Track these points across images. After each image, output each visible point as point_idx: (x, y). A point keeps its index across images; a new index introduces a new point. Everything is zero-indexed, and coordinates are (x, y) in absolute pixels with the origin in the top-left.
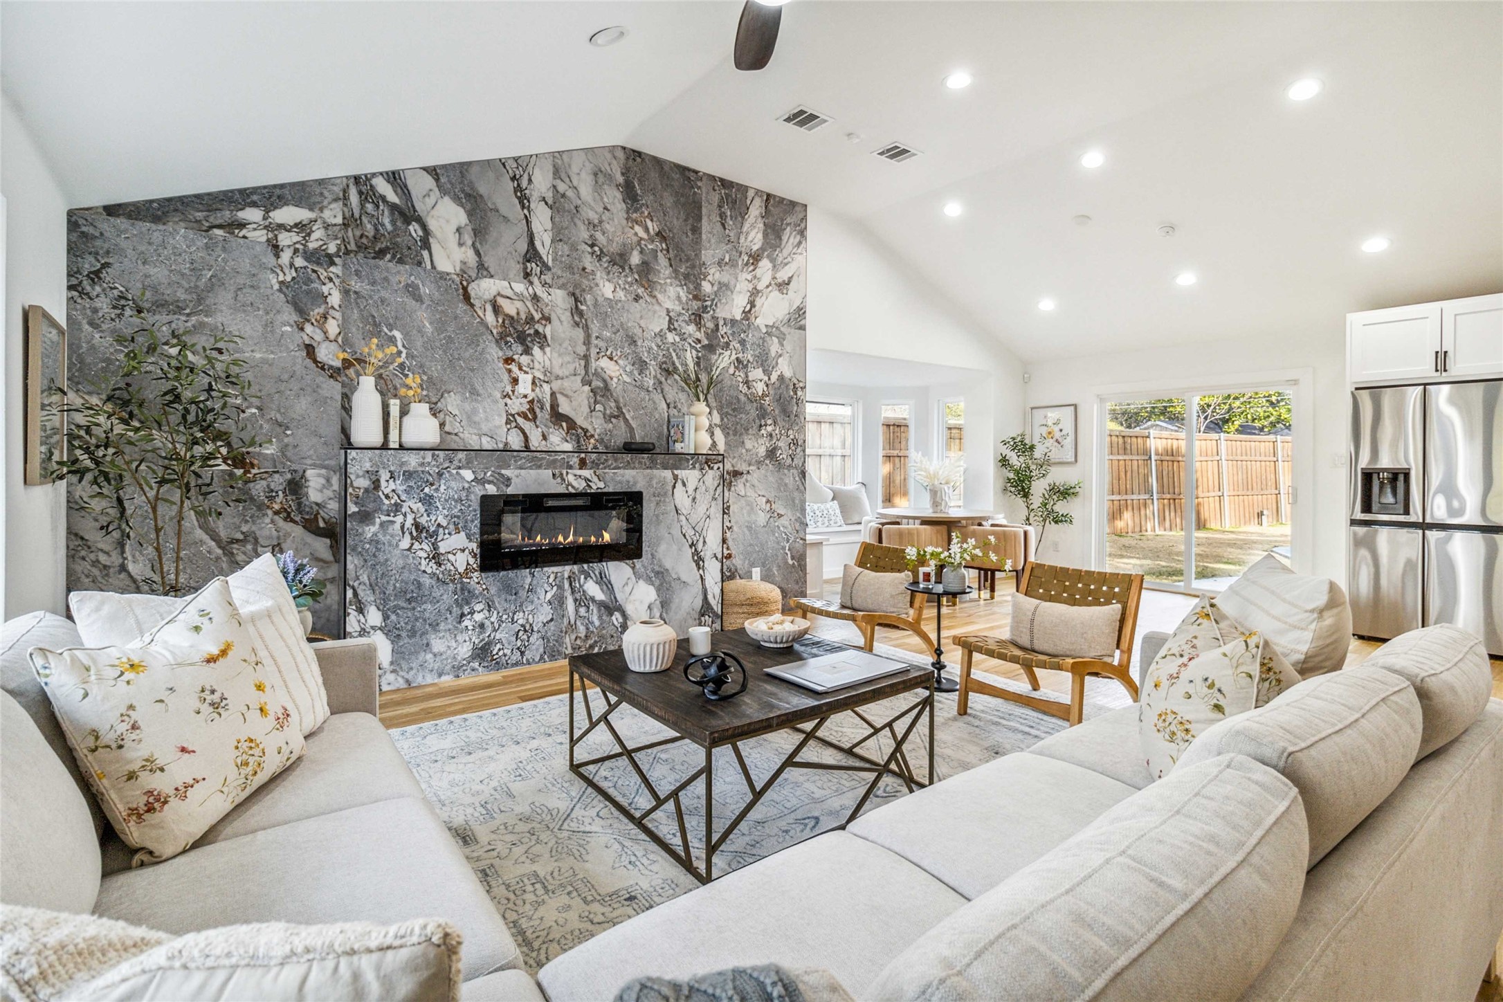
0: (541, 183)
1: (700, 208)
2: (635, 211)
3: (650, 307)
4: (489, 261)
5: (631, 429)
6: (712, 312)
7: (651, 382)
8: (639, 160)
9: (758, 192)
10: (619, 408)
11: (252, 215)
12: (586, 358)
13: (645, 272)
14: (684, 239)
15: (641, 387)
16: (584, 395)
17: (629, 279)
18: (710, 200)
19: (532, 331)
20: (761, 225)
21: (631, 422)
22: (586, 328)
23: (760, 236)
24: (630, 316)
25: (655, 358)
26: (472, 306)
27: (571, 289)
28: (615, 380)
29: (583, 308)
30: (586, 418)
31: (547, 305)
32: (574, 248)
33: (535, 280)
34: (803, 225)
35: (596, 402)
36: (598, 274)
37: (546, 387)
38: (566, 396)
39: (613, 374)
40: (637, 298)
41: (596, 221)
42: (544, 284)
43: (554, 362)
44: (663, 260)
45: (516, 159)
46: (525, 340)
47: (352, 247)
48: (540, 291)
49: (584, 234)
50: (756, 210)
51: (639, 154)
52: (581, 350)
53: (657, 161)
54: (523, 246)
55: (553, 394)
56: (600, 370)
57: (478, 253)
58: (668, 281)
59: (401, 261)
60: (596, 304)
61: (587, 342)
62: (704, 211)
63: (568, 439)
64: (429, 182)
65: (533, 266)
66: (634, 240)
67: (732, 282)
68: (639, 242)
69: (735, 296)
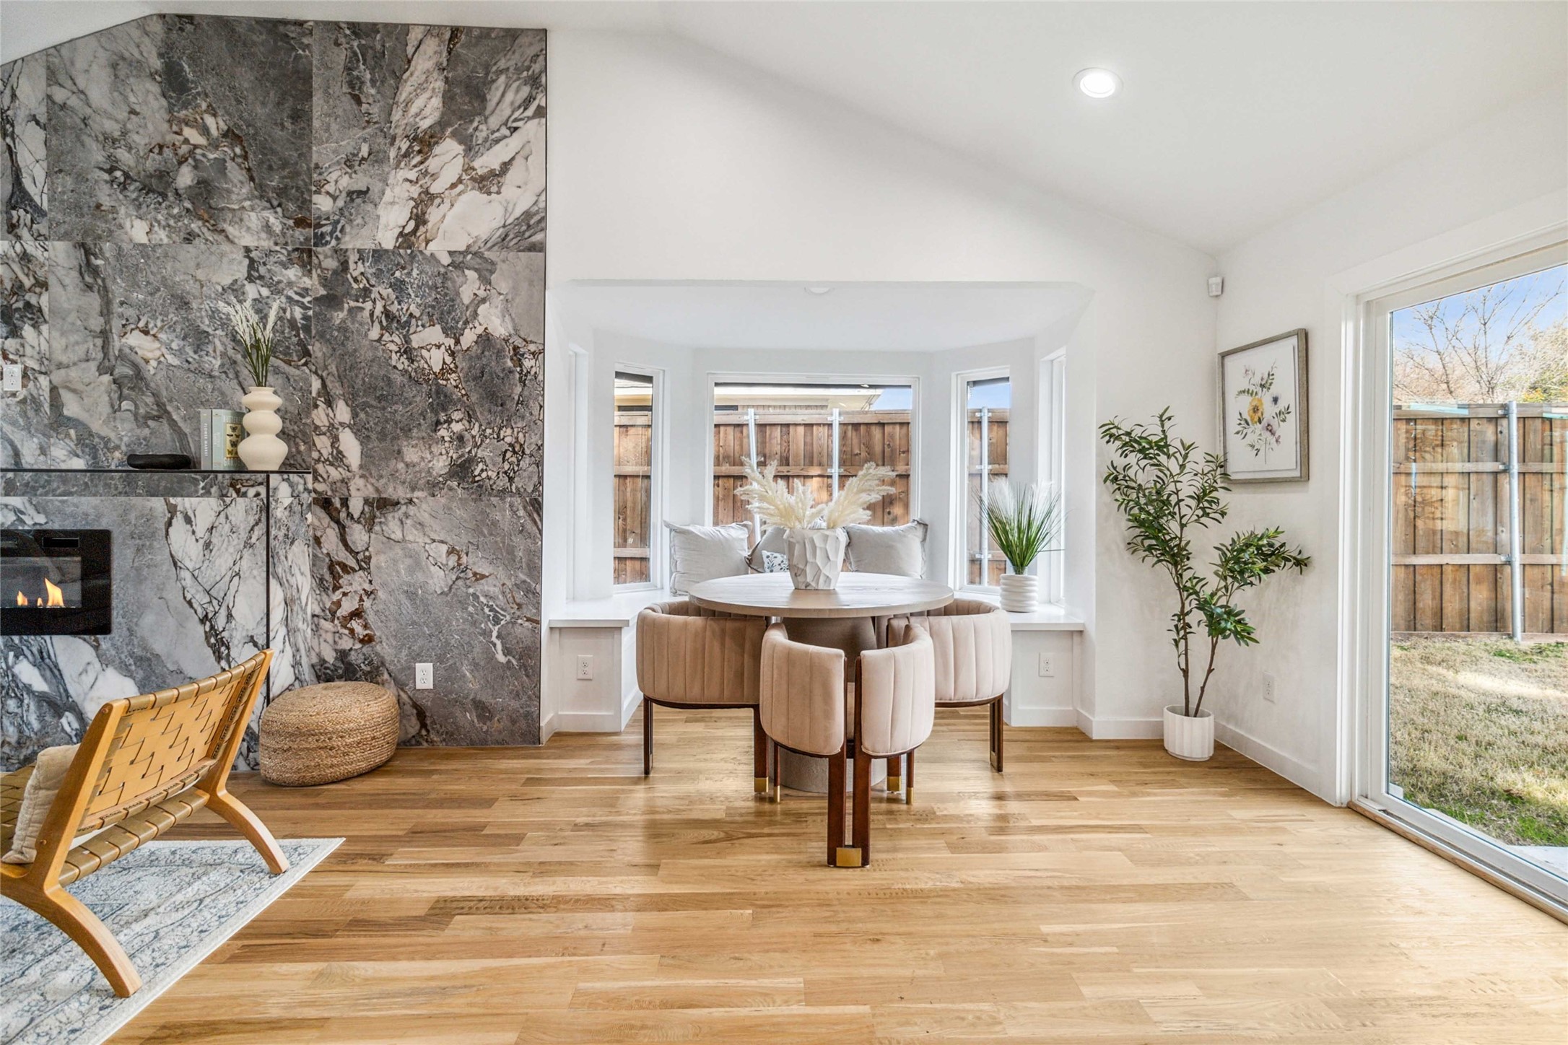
0: (30, 95)
1: (307, 81)
2: (185, 106)
3: (213, 248)
5: (182, 435)
6: (334, 243)
7: (217, 363)
8: (189, 27)
9: (431, 30)
10: (160, 405)
12: (105, 334)
13: (204, 195)
14: (278, 133)
15: (199, 372)
16: (103, 388)
17: (176, 211)
18: (327, 65)
19: (20, 305)
20: (439, 85)
21: (181, 424)
22: (105, 292)
23: (436, 102)
24: (178, 265)
25: (224, 326)
27: (79, 238)
28: (154, 363)
29: (99, 262)
30: (106, 422)
31: (42, 266)
32: (81, 178)
33: (24, 233)
34: (537, 67)
35: (121, 398)
36: (122, 211)
37: (44, 381)
38: (74, 391)
39: (149, 355)
40: (190, 238)
41: (117, 134)
42: (37, 237)
43: (55, 344)
44: (235, 173)
46: (11, 318)
48: (31, 247)
49: (98, 156)
50: (426, 61)
51: (190, 18)
52: (97, 323)
53: (224, 24)
55: (54, 389)
56: (127, 351)
58: (247, 204)
60: (120, 253)
61: (106, 312)
62: (316, 82)
63: (79, 452)
65: (20, 214)
66: (184, 149)
67: (376, 187)
68: (192, 153)
69: (381, 210)
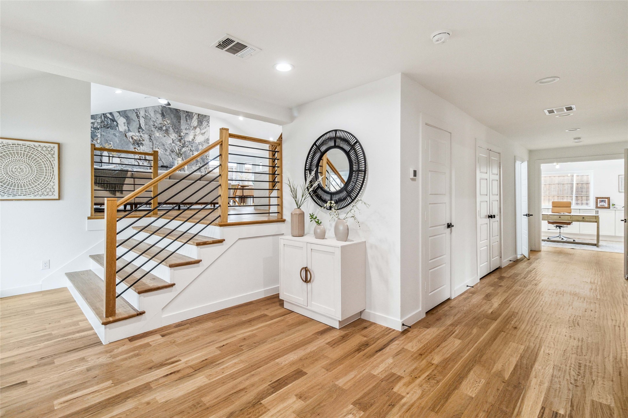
0: (142, 113)
1: (181, 117)
2: (164, 118)
3: (168, 138)
4: (131, 129)
5: (163, 163)
6: (184, 139)
7: (168, 154)
8: (165, 108)
9: (196, 114)
10: (160, 159)
12: (153, 148)
13: (167, 131)
14: (177, 124)
15: (166, 155)
17: (163, 133)
18: (183, 116)
19: (140, 143)
20: (197, 121)
22: (153, 142)
23: (197, 123)
24: (163, 140)
25: (169, 149)
26: (127, 137)
27: (149, 135)
29: (152, 138)
31: (143, 138)
32: (150, 126)
33: (141, 132)
34: (208, 120)
36: (155, 131)
40: (165, 136)
41: (155, 121)
42: (143, 133)
44: (171, 129)
45: (136, 109)
46: (138, 144)
47: (102, 126)
48: (142, 135)
49: (152, 123)
50: (195, 117)
52: (152, 147)
53: (170, 108)
54: (138, 126)
57: (128, 127)
58: (173, 133)
59: (112, 129)
60: (155, 138)
61: (153, 145)
62: (181, 118)
64: (118, 114)
65: (140, 130)
66: (164, 124)
67: (189, 133)
68: (165, 125)
69: (190, 136)
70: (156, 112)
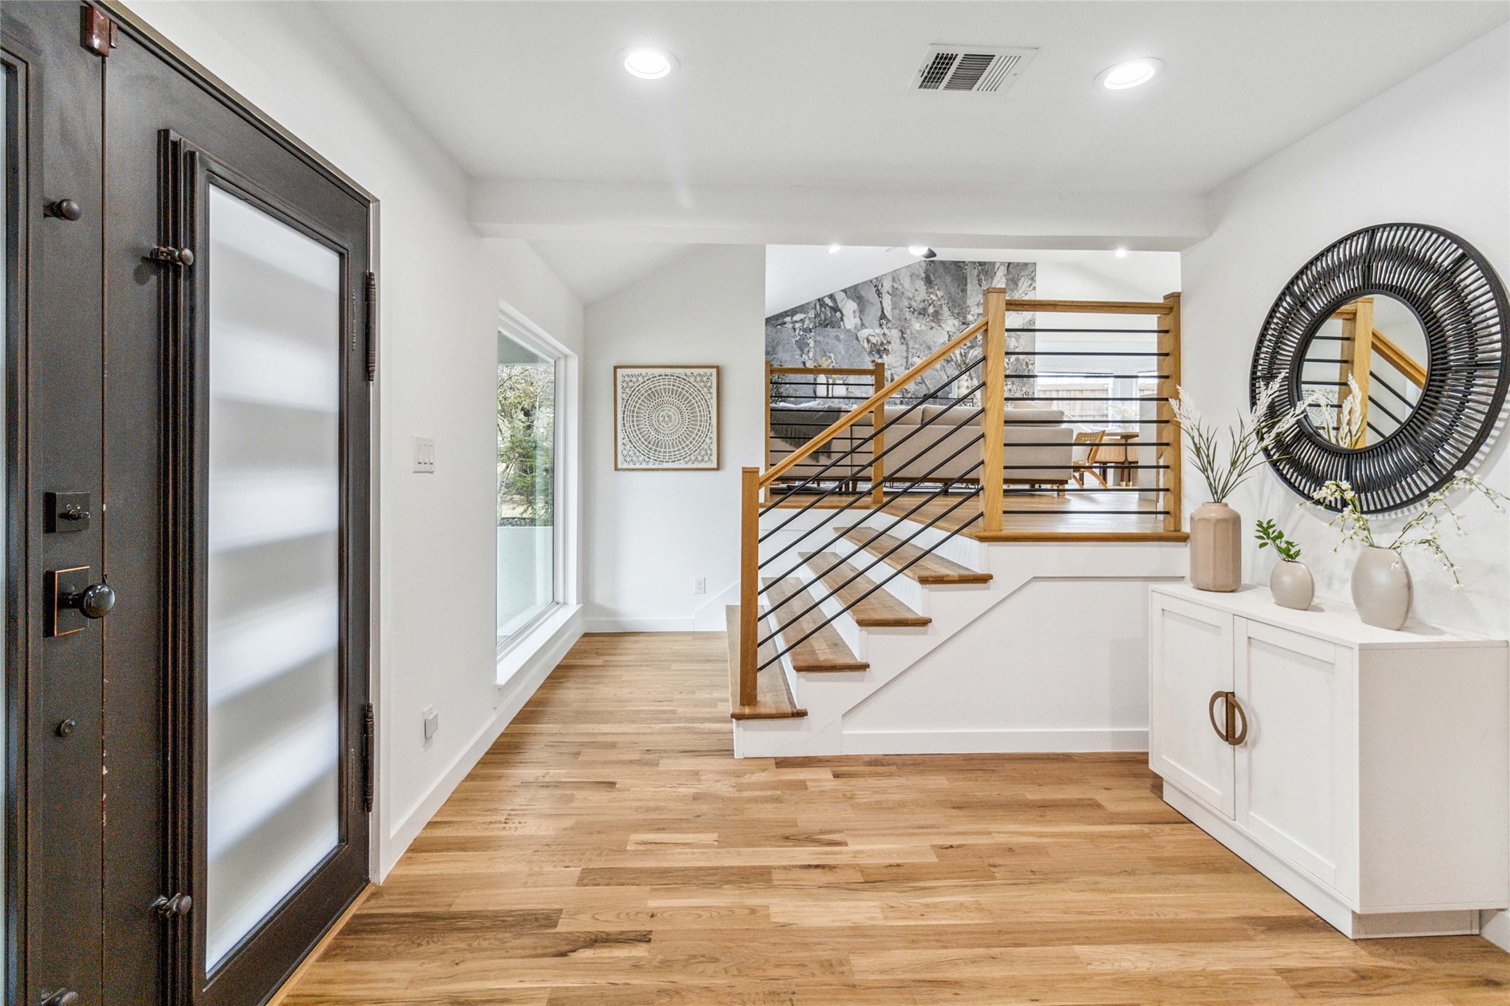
0: (887, 285)
1: (966, 280)
2: (931, 288)
3: (938, 331)
4: (865, 322)
8: (932, 264)
9: (1002, 263)
10: (922, 379)
11: (788, 319)
12: (907, 358)
13: (936, 314)
14: (958, 296)
17: (928, 320)
18: (972, 275)
19: (883, 348)
20: (1005, 277)
21: (928, 385)
22: (907, 345)
24: (928, 337)
26: (859, 341)
27: (900, 328)
29: (906, 336)
31: (889, 337)
32: (901, 310)
33: (884, 326)
34: (1033, 274)
36: (913, 320)
37: (890, 373)
40: (932, 328)
41: (912, 297)
42: (888, 328)
43: (893, 361)
44: (945, 308)
45: (876, 278)
46: (880, 352)
47: (817, 325)
48: (886, 331)
49: (906, 304)
50: (1000, 272)
52: (905, 354)
53: (942, 263)
54: (879, 314)
55: (892, 374)
56: (913, 363)
57: (861, 320)
58: (949, 318)
59: (833, 327)
60: (911, 333)
61: (907, 351)
62: (969, 280)
64: (843, 295)
65: (883, 321)
66: (930, 301)
68: (933, 302)
70: (914, 277)
